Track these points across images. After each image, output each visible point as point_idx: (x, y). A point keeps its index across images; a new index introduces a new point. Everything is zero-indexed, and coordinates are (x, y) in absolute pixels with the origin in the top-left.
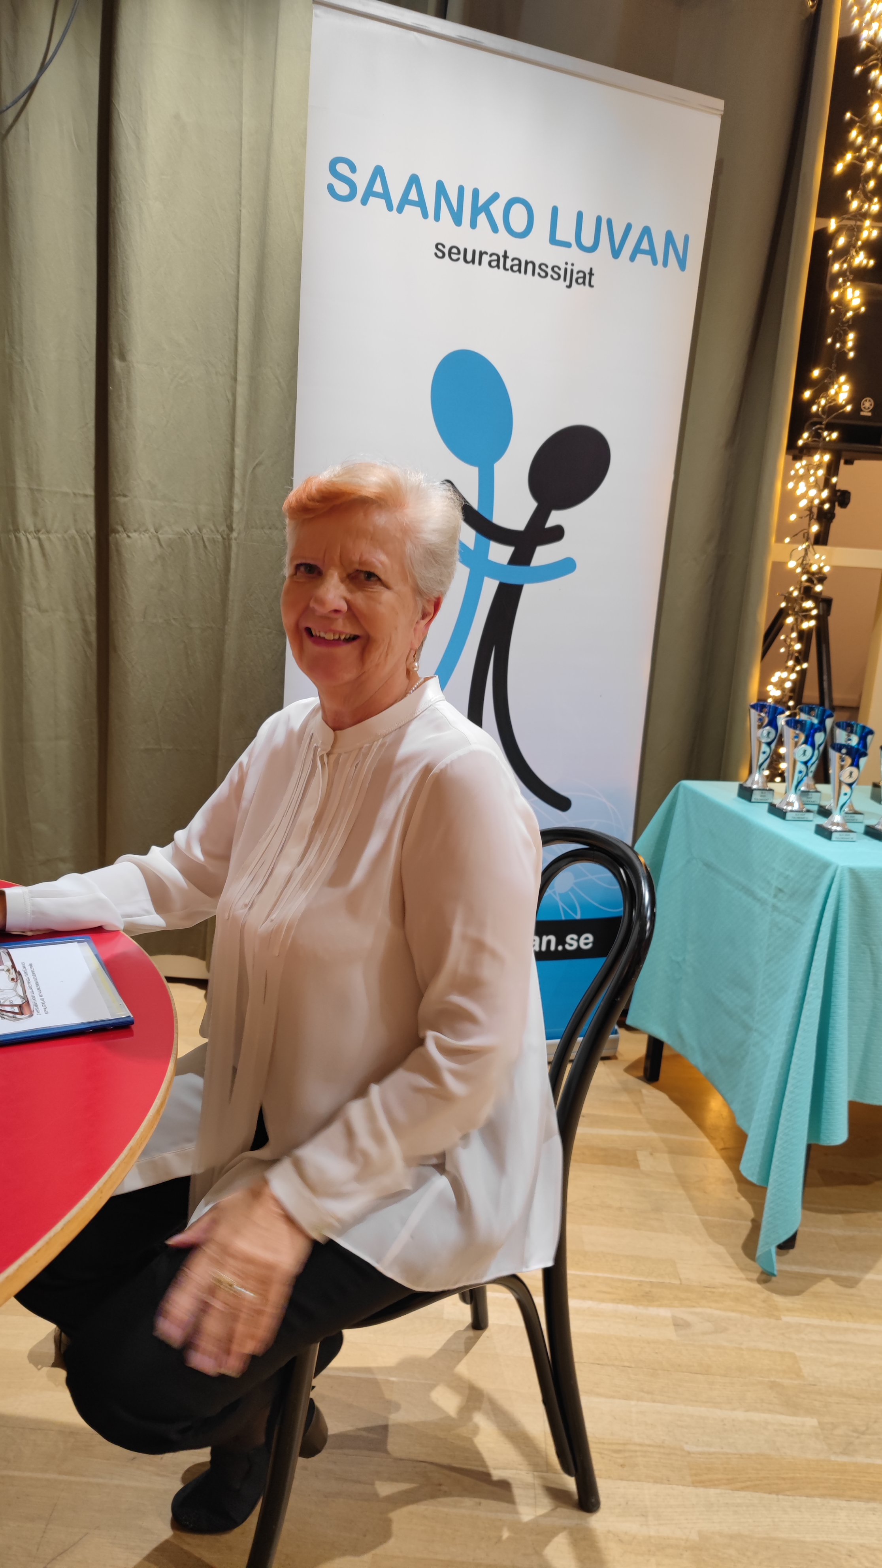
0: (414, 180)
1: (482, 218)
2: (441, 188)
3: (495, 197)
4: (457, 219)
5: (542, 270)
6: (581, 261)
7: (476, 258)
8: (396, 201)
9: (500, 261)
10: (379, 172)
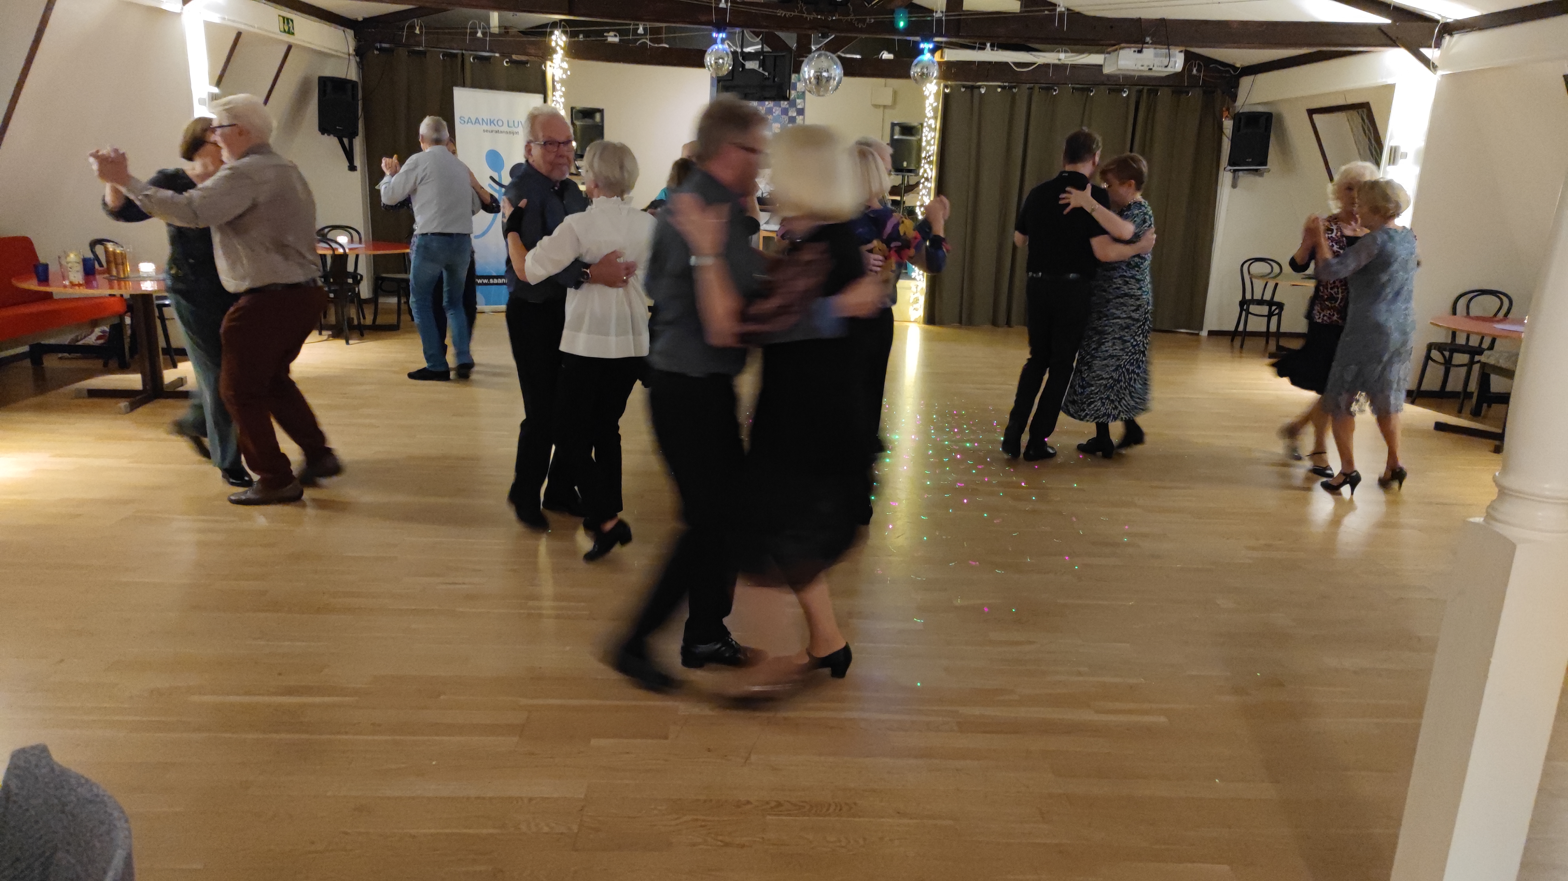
0: (477, 119)
1: (492, 124)
2: (483, 119)
3: (494, 120)
4: (487, 124)
5: (507, 132)
6: (515, 130)
7: (492, 131)
8: (474, 122)
9: (497, 132)
10: (470, 118)
